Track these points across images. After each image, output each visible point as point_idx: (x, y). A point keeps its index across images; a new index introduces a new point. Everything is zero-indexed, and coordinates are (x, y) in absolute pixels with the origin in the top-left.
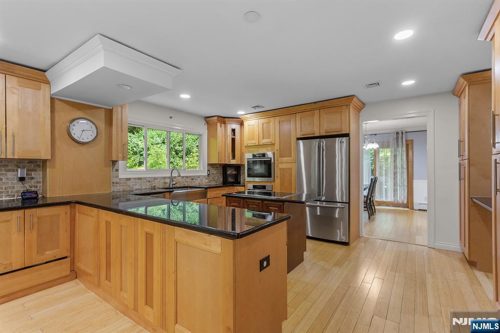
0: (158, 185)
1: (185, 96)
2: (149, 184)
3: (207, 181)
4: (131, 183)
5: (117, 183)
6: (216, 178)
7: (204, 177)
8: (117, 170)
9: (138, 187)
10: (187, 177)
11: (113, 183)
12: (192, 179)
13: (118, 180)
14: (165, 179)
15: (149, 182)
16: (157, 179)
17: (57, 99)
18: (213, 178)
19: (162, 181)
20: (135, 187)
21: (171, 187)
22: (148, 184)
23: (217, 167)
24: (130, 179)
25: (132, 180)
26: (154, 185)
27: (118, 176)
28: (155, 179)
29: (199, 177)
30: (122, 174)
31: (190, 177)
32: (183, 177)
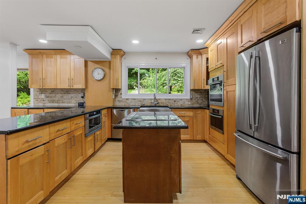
0: (146, 104)
1: (135, 42)
2: (140, 102)
3: (190, 103)
4: (129, 102)
5: (121, 101)
6: (200, 101)
7: (186, 100)
8: (121, 94)
9: (132, 104)
10: (170, 99)
11: (119, 101)
12: (175, 101)
13: (122, 100)
14: (151, 100)
15: (140, 101)
16: (146, 100)
18: (196, 101)
19: (150, 101)
21: (154, 105)
23: (201, 92)
24: (128, 99)
25: (129, 100)
26: (143, 103)
27: (121, 97)
28: (144, 100)
29: (181, 100)
30: (124, 96)
31: (172, 99)
32: (166, 99)
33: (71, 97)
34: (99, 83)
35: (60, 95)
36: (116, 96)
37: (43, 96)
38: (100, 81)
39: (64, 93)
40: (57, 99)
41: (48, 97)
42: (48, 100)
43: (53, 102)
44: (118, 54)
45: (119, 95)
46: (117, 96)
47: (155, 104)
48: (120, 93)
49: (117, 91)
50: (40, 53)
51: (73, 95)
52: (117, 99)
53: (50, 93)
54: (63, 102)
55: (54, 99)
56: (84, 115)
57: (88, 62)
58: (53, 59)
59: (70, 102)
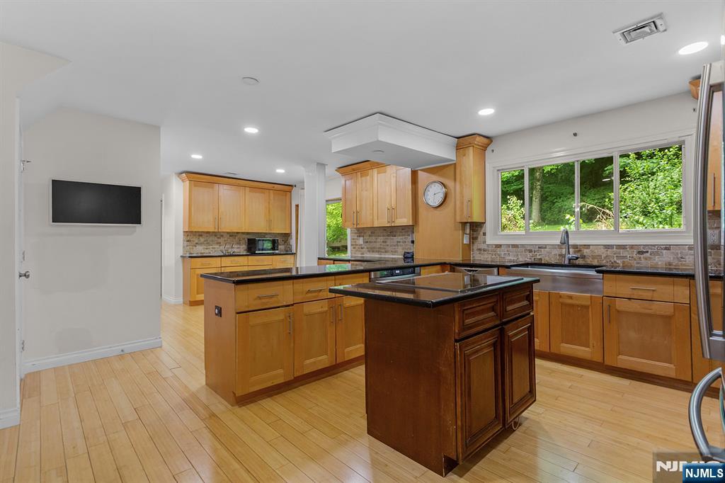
0: (547, 258)
2: (531, 254)
4: (501, 252)
5: (484, 250)
7: (687, 248)
8: (484, 234)
9: (510, 258)
10: (622, 247)
11: (480, 250)
13: (486, 247)
15: (530, 251)
16: (546, 248)
17: (420, 170)
20: (508, 258)
21: (567, 262)
22: (529, 255)
24: (501, 245)
25: (503, 248)
26: (539, 257)
27: (485, 242)
28: (541, 247)
29: (666, 249)
30: (491, 240)
31: (632, 247)
32: (607, 247)
33: (398, 242)
34: (437, 212)
35: (381, 239)
36: (473, 239)
37: (361, 241)
38: (438, 209)
39: (388, 236)
40: (378, 245)
41: (367, 242)
42: (367, 248)
43: (373, 252)
44: (470, 145)
45: (481, 238)
46: (476, 238)
47: (570, 260)
48: (481, 233)
49: (475, 228)
50: (354, 170)
51: (399, 239)
52: (475, 247)
53: (370, 236)
54: (386, 252)
55: (374, 245)
56: (368, 273)
57: (418, 173)
58: (368, 177)
59: (396, 252)
